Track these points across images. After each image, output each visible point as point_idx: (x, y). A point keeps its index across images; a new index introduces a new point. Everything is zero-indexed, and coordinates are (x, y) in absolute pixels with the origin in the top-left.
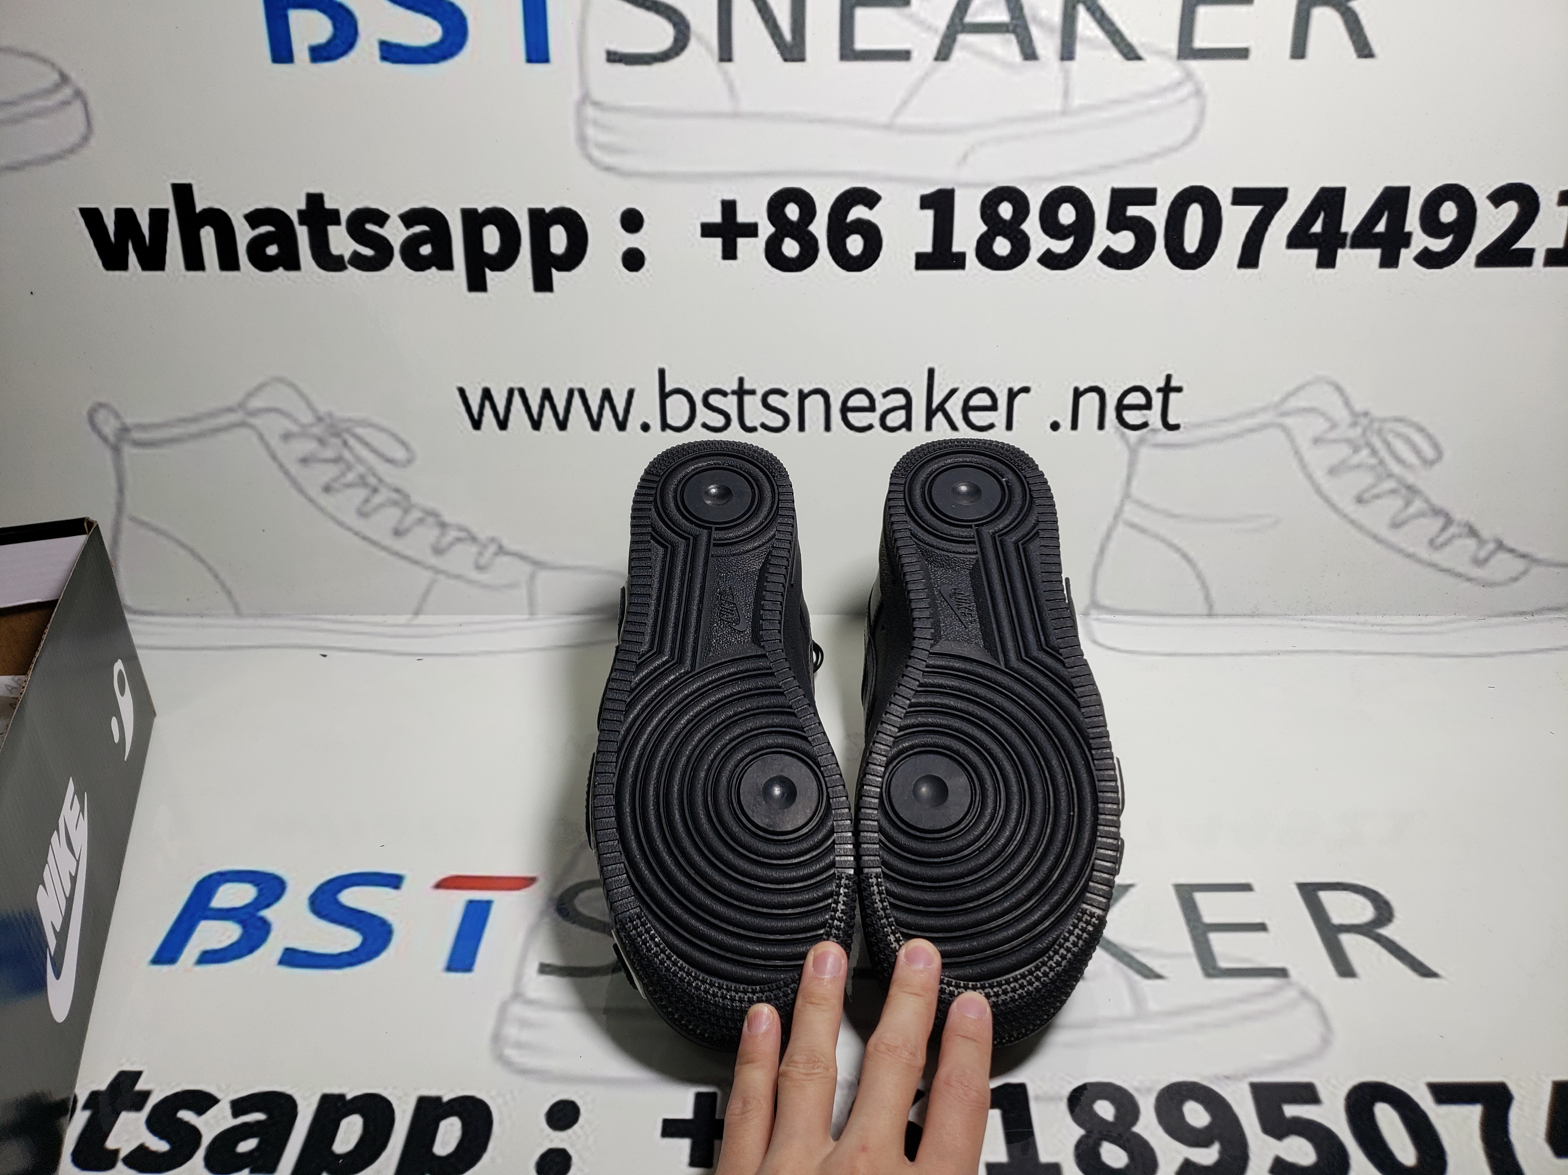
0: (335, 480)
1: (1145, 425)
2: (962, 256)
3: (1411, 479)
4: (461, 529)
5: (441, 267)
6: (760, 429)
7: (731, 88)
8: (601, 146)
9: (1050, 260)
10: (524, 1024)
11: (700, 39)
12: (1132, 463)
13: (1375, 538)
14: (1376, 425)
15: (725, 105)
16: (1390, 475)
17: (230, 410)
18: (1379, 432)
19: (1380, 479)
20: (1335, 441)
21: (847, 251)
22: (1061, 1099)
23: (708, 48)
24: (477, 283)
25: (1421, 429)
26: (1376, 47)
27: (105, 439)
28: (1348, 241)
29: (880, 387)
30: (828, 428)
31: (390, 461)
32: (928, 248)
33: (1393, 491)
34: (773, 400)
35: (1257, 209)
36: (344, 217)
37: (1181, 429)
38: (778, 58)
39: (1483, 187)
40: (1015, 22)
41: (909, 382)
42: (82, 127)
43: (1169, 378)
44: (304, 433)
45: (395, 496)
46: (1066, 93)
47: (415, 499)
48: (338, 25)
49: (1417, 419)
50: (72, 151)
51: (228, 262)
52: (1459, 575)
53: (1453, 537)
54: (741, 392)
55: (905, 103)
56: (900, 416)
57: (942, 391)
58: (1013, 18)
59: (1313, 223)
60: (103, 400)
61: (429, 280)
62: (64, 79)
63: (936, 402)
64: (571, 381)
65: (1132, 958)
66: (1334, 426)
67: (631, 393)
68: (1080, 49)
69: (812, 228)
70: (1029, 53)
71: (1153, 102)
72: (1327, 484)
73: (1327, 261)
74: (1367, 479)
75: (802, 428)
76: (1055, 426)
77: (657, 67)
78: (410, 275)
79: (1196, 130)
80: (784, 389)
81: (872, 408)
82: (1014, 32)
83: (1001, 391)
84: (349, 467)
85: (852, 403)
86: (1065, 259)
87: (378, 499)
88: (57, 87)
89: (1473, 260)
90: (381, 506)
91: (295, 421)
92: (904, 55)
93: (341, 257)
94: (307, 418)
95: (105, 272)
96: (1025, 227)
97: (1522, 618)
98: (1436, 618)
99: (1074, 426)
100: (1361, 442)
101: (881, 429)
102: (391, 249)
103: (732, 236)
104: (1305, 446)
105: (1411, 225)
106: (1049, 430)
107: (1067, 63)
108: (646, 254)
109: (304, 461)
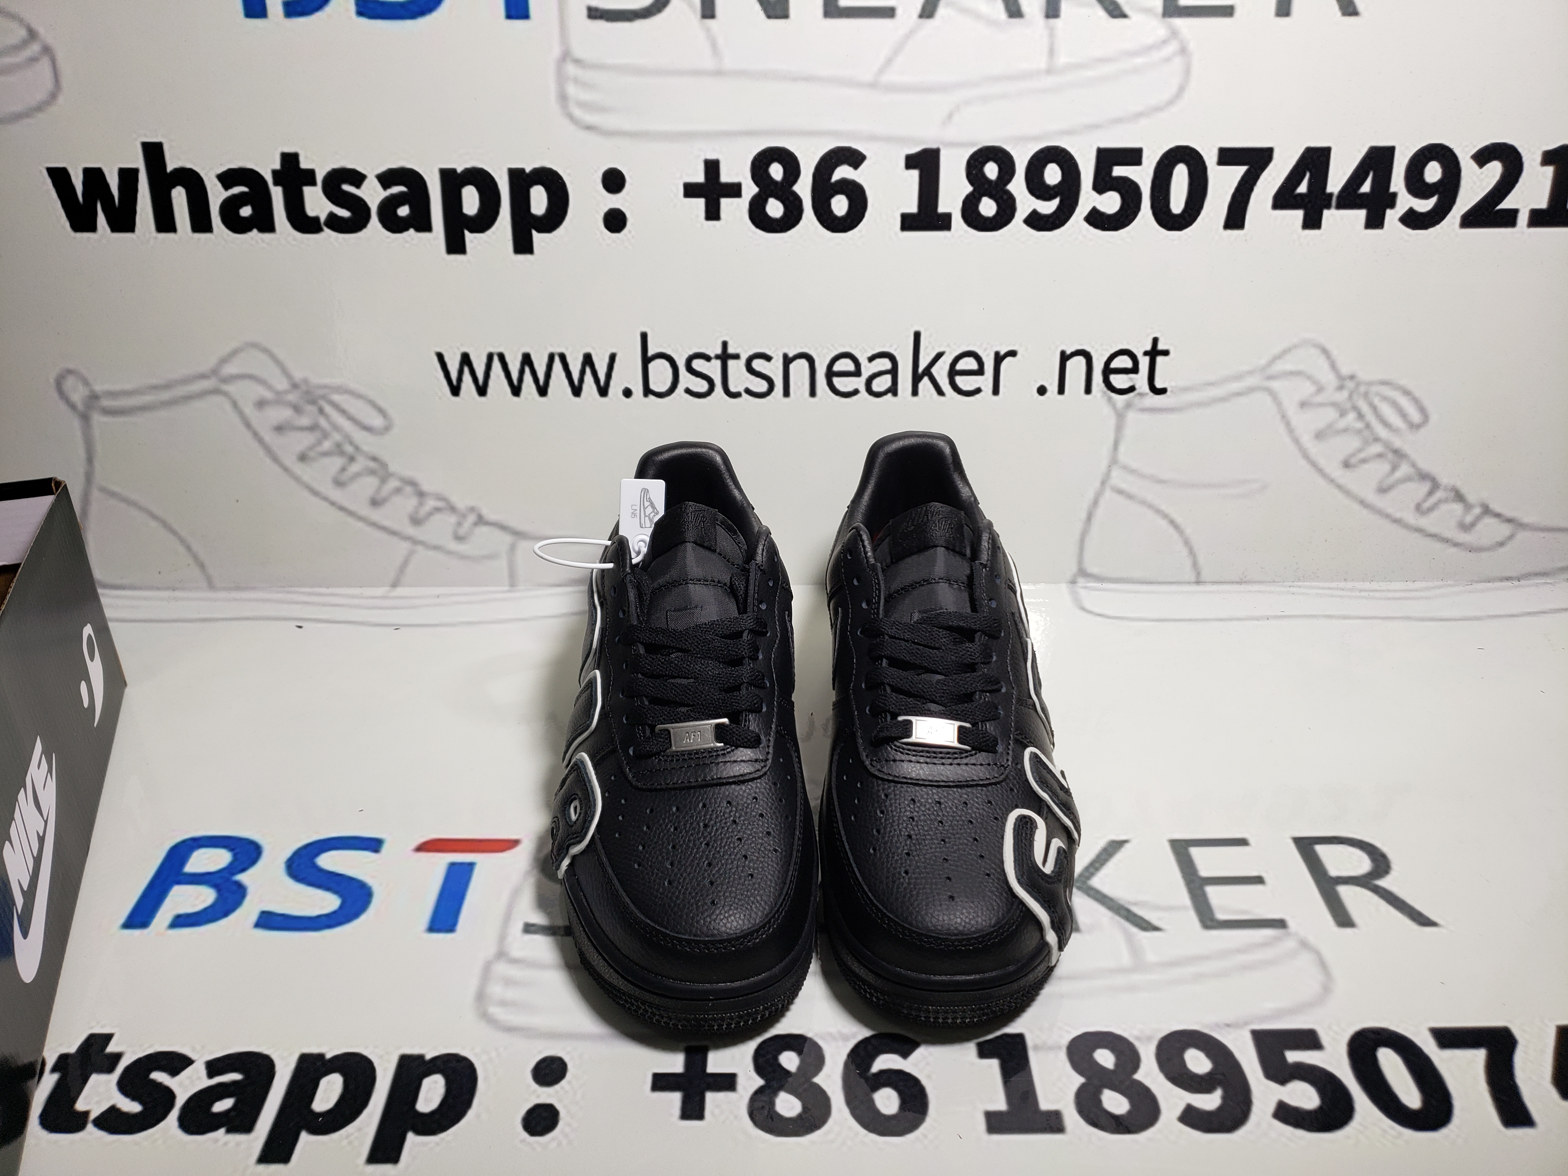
0: (311, 448)
1: (1132, 389)
2: (948, 217)
3: (1397, 443)
4: (440, 498)
5: (419, 229)
6: (744, 394)
7: (714, 45)
8: (582, 105)
9: (1036, 221)
10: (509, 982)
12: (1119, 428)
13: (1363, 503)
14: (1362, 389)
15: (708, 63)
16: (1377, 439)
17: (203, 376)
18: (1366, 395)
19: (1366, 443)
20: (1321, 405)
21: (831, 212)
22: (1060, 1048)
24: (456, 246)
25: (1407, 393)
26: (1360, 6)
27: (73, 407)
28: (1334, 202)
29: (865, 351)
30: (813, 393)
31: (367, 429)
32: (913, 209)
33: (1380, 456)
34: (757, 364)
35: (1242, 169)
36: (320, 177)
37: (1168, 393)
38: (762, 15)
39: (1467, 146)
41: (895, 346)
42: (49, 84)
43: (1155, 341)
44: (279, 400)
45: (372, 465)
46: (1052, 52)
47: (393, 468)
49: (1404, 382)
50: (40, 108)
51: (201, 223)
52: (1446, 541)
53: (1440, 501)
54: (725, 357)
55: (889, 61)
56: (886, 380)
57: (928, 355)
59: (1299, 183)
60: (71, 366)
61: (407, 242)
62: (32, 35)
63: (922, 366)
64: (551, 345)
65: (1128, 911)
66: (1320, 389)
67: (613, 358)
69: (796, 188)
71: (1139, 61)
72: (1314, 449)
73: (1312, 222)
74: (1354, 443)
75: (786, 393)
76: (1042, 391)
77: (639, 24)
78: (388, 237)
79: (1181, 89)
80: (769, 353)
81: (857, 373)
83: (988, 355)
84: (325, 436)
85: (838, 367)
86: (1051, 220)
87: (355, 468)
88: (25, 43)
89: (1458, 221)
90: (358, 475)
91: (270, 387)
92: (888, 12)
93: (317, 219)
94: (282, 384)
95: (72, 234)
96: (1011, 187)
97: (1509, 584)
98: (1424, 584)
99: (1061, 390)
100: (1348, 405)
101: (866, 394)
102: (367, 210)
103: (715, 196)
104: (1292, 410)
105: (1396, 186)
106: (1037, 395)
107: (1052, 21)
108: (628, 215)
109: (279, 429)
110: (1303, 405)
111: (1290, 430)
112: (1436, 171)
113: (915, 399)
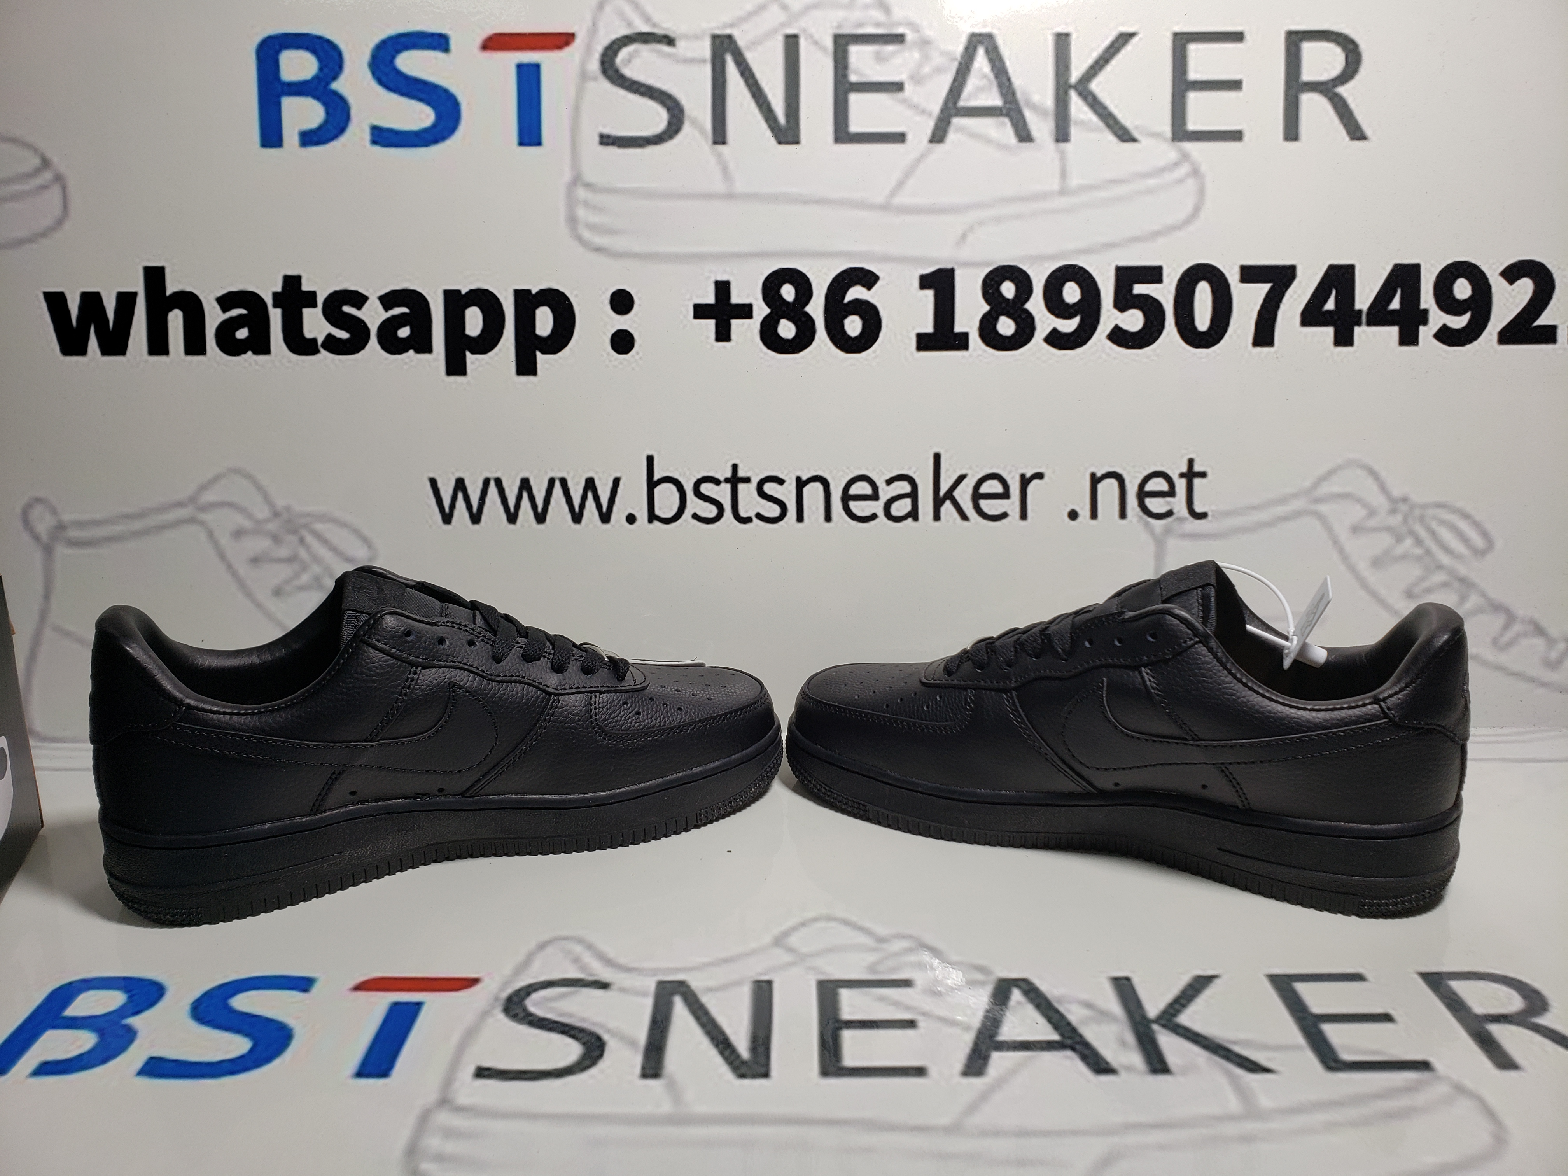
0: (287, 582)
1: (1170, 513)
2: (965, 336)
3: (1463, 571)
5: (419, 351)
6: (755, 519)
7: (725, 170)
8: (591, 227)
9: (1056, 340)
10: (450, 1133)
11: (694, 123)
12: (1160, 556)
14: (1417, 512)
15: (719, 186)
16: (1440, 567)
17: (180, 504)
18: (1422, 519)
19: (1430, 571)
20: (1375, 530)
21: (845, 332)
23: (702, 131)
24: (456, 367)
25: (1466, 516)
26: (1368, 131)
27: (36, 538)
28: (1364, 319)
29: (883, 474)
30: (828, 518)
31: (350, 560)
32: (929, 328)
33: (1445, 585)
34: (770, 488)
35: (1266, 287)
36: (320, 300)
37: (1210, 518)
38: (773, 141)
39: (1494, 264)
40: (1008, 106)
41: (914, 469)
42: (57, 211)
43: (1191, 462)
44: (258, 529)
46: (1064, 174)
48: (331, 111)
49: (1460, 504)
50: (44, 234)
51: (195, 346)
52: (1532, 680)
53: (1518, 636)
54: (735, 480)
55: (901, 184)
56: (906, 505)
57: (950, 477)
58: (1005, 102)
59: (1326, 301)
60: (41, 494)
62: (46, 163)
63: (944, 488)
64: (552, 470)
66: (1372, 513)
67: (616, 482)
68: (1074, 132)
69: (809, 309)
70: (1024, 135)
71: (1152, 182)
72: (1373, 578)
73: (1344, 339)
74: (1415, 571)
75: (800, 518)
76: (1073, 515)
77: (650, 150)
78: (387, 359)
79: (1197, 209)
80: (781, 476)
81: (875, 497)
82: (1007, 115)
83: (1013, 478)
84: (304, 568)
85: (854, 490)
86: (1072, 338)
88: (37, 171)
89: (1495, 337)
91: (249, 516)
92: (899, 138)
93: (314, 340)
94: (262, 512)
95: (62, 357)
96: (1028, 306)
99: (1094, 515)
100: (1404, 530)
101: (885, 520)
102: (367, 331)
103: (725, 317)
104: (1344, 535)
105: (1426, 302)
106: (1067, 520)
107: (1063, 145)
108: (636, 336)
109: (255, 561)
110: (1356, 529)
111: (1345, 557)
112: (1466, 288)
113: (937, 524)
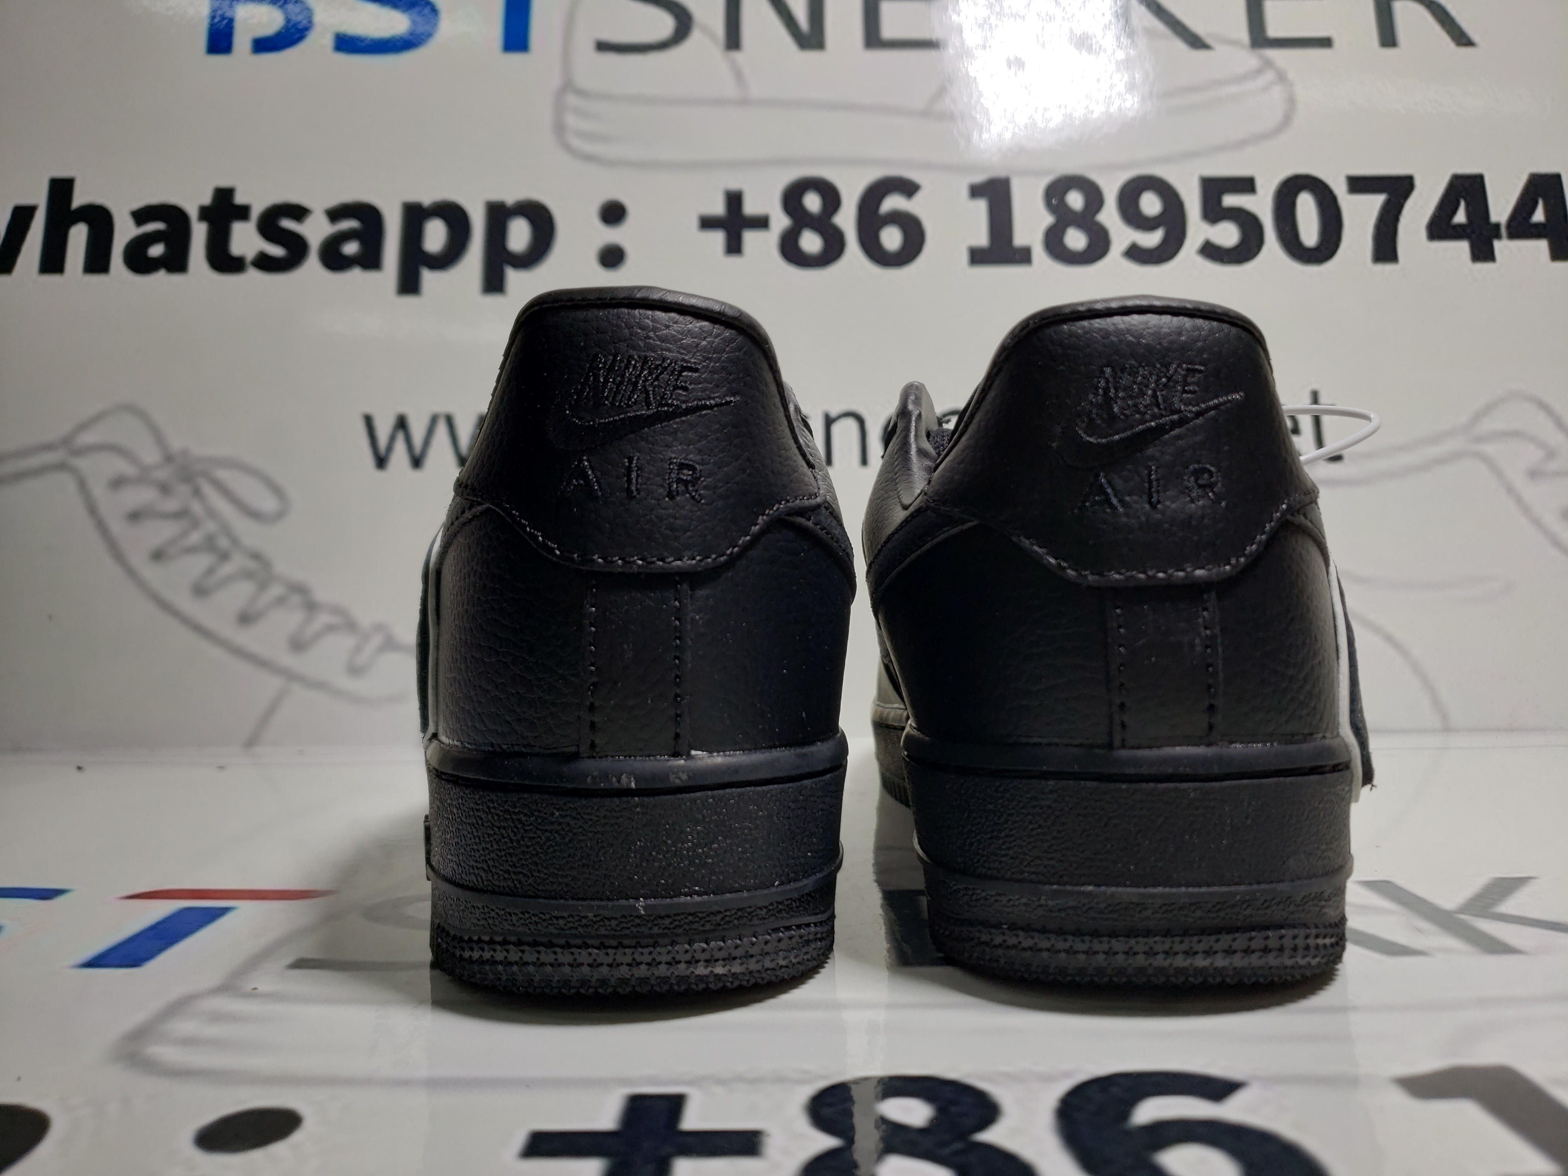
0: (171, 542)
2: (1027, 250)
4: (337, 610)
5: (366, 268)
7: (738, 76)
8: (583, 135)
9: (1137, 255)
11: (705, 30)
15: (732, 92)
17: (48, 447)
20: (1558, 474)
21: (882, 245)
24: (409, 285)
26: (1475, 38)
28: (1503, 231)
31: (254, 515)
32: (983, 242)
35: (1381, 199)
36: (256, 213)
37: (1347, 461)
43: (1314, 394)
44: (143, 478)
45: (251, 565)
47: (281, 567)
51: (97, 264)
59: (1454, 213)
66: (1551, 454)
69: (838, 220)
73: (1483, 254)
75: (828, 461)
77: (654, 55)
78: (327, 277)
79: (1288, 116)
84: (195, 524)
86: (1156, 253)
87: (227, 569)
90: (228, 579)
91: (135, 461)
93: (243, 258)
94: (150, 455)
96: (1101, 217)
102: (306, 247)
103: (737, 229)
104: (1520, 482)
108: (628, 250)
109: (135, 516)
110: (1534, 474)
111: (1526, 509)
